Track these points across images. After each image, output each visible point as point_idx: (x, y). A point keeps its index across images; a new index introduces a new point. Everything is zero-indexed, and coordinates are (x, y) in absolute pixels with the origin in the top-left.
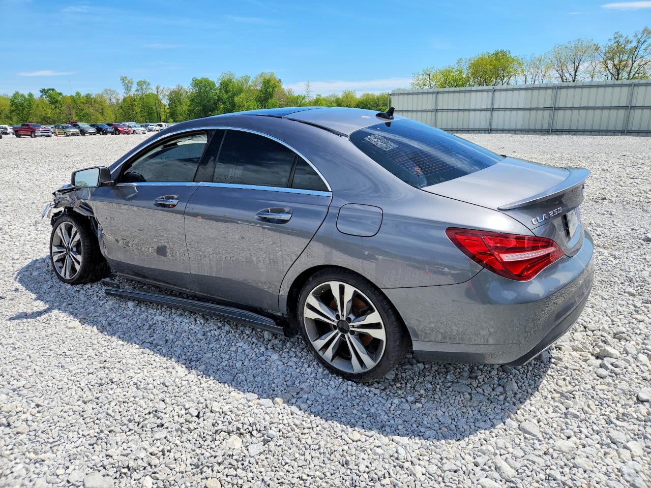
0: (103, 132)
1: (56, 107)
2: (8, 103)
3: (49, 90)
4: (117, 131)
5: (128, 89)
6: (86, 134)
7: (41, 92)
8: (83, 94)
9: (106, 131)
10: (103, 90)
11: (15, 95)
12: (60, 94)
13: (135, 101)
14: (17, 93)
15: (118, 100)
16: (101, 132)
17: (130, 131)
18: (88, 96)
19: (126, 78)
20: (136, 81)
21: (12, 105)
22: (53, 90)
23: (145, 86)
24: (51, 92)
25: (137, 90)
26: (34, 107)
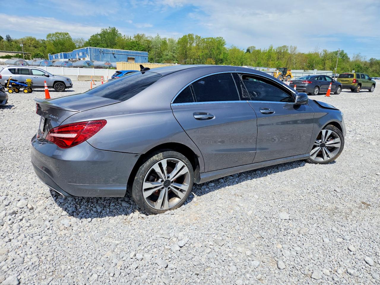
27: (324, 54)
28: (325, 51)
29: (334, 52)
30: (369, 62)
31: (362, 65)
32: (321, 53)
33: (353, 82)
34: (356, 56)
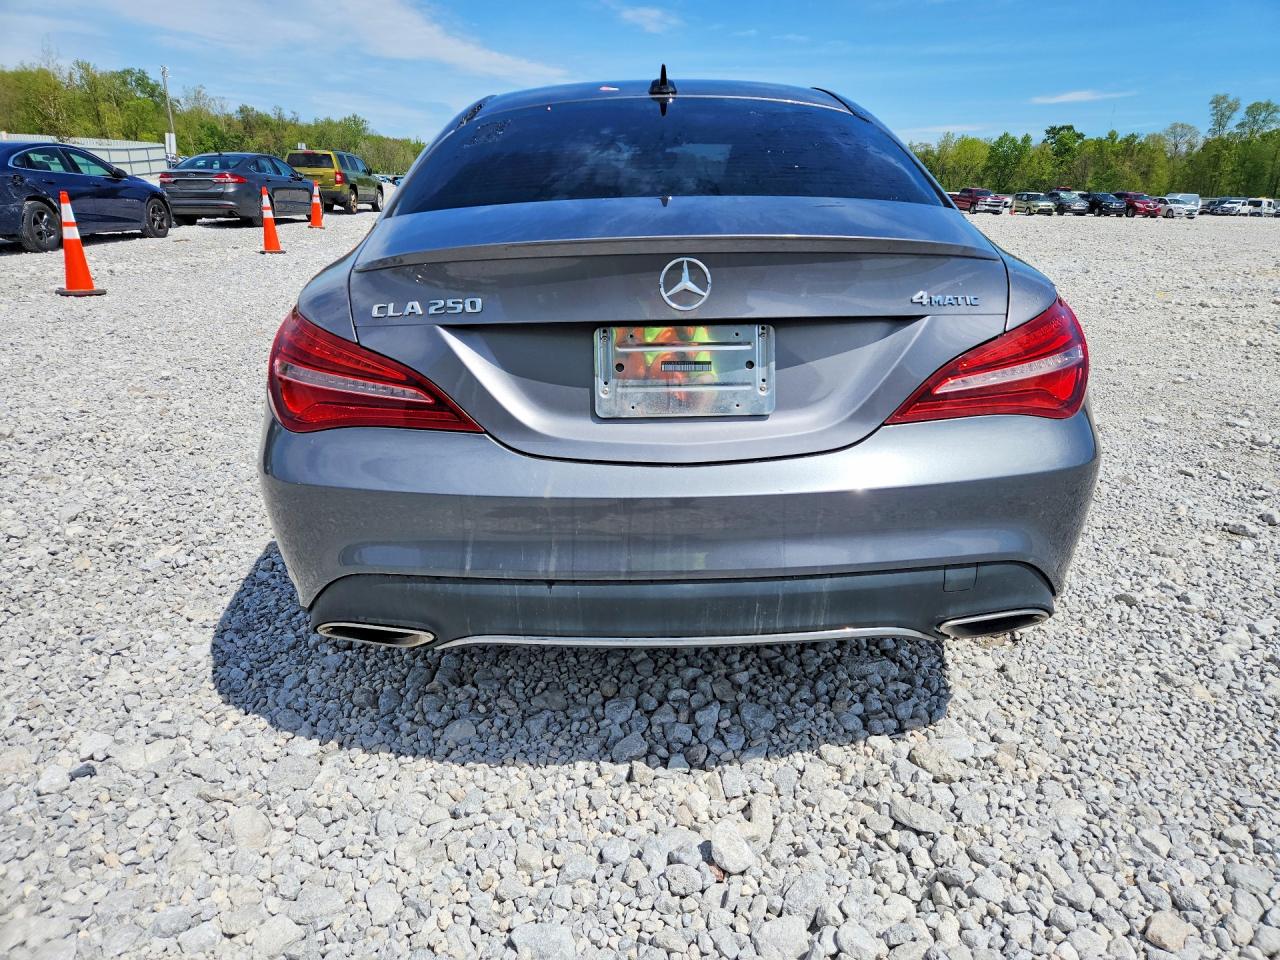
0: (1100, 209)
1: (1062, 162)
2: (986, 153)
3: (1063, 128)
4: (1131, 210)
5: (1220, 123)
6: (1067, 211)
7: (1048, 132)
8: (1122, 135)
9: (1107, 207)
10: (1167, 125)
11: (1001, 138)
12: (1080, 136)
13: (1227, 148)
14: (1006, 135)
15: (1192, 146)
16: (1097, 211)
17: (1159, 210)
18: (1130, 140)
19: (1224, 98)
20: (1245, 104)
21: (989, 158)
22: (1070, 128)
23: (1263, 114)
24: (1064, 132)
25: (1241, 125)
26: (1025, 160)
27: (82, 77)
28: (84, 67)
29: (114, 75)
30: (239, 117)
31: (222, 128)
32: (71, 74)
33: (337, 182)
34: (193, 94)
